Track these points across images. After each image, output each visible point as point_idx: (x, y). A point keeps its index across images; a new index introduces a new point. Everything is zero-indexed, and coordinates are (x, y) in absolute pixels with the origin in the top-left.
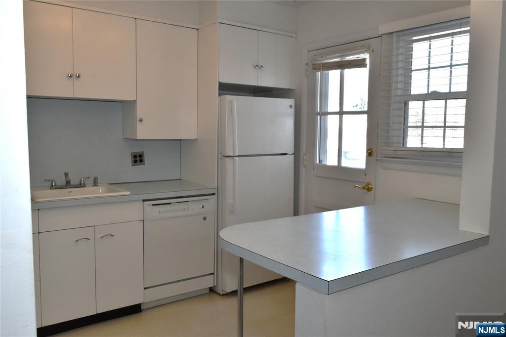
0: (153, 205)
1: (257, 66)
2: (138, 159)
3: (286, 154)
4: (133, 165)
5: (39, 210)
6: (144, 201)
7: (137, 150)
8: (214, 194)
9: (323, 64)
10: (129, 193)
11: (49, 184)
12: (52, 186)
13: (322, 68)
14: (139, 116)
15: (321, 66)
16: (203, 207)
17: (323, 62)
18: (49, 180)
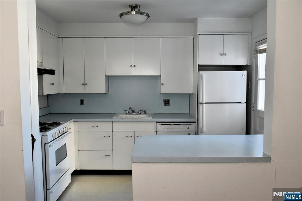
0: (161, 125)
1: (222, 54)
2: (167, 103)
3: (240, 103)
4: (164, 106)
5: (113, 122)
6: (157, 122)
7: (166, 98)
8: (195, 122)
9: (259, 50)
10: (151, 118)
11: (126, 112)
12: (127, 113)
13: (259, 53)
14: (162, 83)
15: (258, 51)
16: (188, 128)
17: (259, 49)
18: (126, 110)
